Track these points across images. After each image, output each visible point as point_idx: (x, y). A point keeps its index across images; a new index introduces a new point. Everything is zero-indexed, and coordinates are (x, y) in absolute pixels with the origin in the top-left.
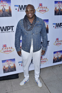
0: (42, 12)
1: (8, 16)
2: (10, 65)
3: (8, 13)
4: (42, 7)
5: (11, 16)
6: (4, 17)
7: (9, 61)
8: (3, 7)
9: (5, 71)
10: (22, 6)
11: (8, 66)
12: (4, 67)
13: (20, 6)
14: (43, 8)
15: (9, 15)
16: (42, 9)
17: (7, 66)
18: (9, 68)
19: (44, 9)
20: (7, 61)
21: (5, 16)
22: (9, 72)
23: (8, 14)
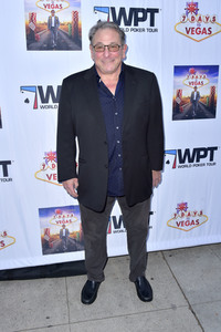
0: (195, 36)
1: (68, 49)
2: (68, 226)
3: (70, 38)
4: (197, 18)
5: (81, 49)
6: (52, 49)
7: (65, 214)
8: (53, 12)
9: (47, 247)
10: (122, 10)
11: (61, 232)
12: (47, 232)
13: (113, 9)
14: (200, 19)
15: (72, 44)
16: (195, 25)
17: (55, 230)
18: (64, 238)
19: (203, 25)
20: (58, 213)
21: (59, 48)
22: (61, 251)
23: (68, 41)
